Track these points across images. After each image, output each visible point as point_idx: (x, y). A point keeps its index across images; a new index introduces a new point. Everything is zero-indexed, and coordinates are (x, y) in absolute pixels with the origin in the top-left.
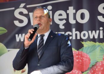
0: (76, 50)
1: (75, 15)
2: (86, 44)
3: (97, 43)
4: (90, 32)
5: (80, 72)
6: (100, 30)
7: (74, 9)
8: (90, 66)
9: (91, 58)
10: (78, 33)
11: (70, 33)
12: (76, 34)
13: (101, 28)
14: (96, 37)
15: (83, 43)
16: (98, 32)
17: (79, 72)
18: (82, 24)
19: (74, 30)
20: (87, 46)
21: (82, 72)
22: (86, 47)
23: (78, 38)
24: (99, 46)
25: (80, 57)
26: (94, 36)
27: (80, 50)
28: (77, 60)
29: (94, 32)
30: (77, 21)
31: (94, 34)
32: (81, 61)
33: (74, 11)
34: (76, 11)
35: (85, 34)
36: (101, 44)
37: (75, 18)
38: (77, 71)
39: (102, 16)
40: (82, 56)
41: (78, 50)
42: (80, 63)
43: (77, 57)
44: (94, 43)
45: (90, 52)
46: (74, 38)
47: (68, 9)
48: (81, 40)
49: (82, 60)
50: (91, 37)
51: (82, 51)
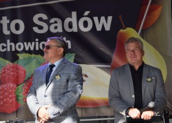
0: (11, 63)
1: (9, 25)
2: (22, 56)
3: (33, 55)
4: (25, 43)
5: (15, 85)
6: (35, 42)
7: (8, 19)
8: (26, 79)
9: (26, 70)
10: (13, 44)
11: (5, 45)
12: (11, 46)
13: (37, 40)
14: (32, 49)
15: (19, 55)
16: (33, 43)
17: (13, 85)
18: (17, 36)
19: (8, 41)
20: (22, 58)
21: (17, 85)
23: (13, 49)
24: (35, 58)
25: (15, 70)
26: (29, 48)
27: (15, 62)
28: (12, 73)
29: (29, 43)
30: (11, 32)
31: (30, 46)
32: (16, 74)
33: (8, 21)
34: (10, 22)
35: (20, 46)
36: (37, 56)
37: (9, 29)
38: (12, 85)
39: (37, 28)
40: (17, 69)
41: (13, 62)
42: (15, 76)
43: (12, 69)
44: (30, 55)
45: (26, 64)
46: (9, 50)
47: (2, 19)
48: (16, 51)
49: (17, 72)
50: (27, 49)
51: (17, 63)
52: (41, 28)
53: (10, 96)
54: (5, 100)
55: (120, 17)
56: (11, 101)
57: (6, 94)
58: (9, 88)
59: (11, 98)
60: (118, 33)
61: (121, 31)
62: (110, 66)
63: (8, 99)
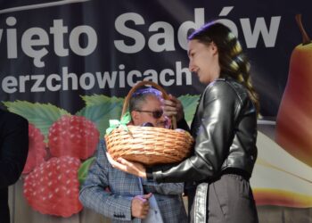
0: (69, 114)
1: (66, 37)
2: (90, 100)
3: (114, 99)
4: (99, 74)
5: (78, 160)
6: (118, 70)
7: (64, 25)
10: (74, 76)
11: (58, 78)
12: (70, 80)
13: (122, 67)
14: (112, 85)
15: (85, 98)
16: (114, 74)
17: (75, 160)
18: (82, 58)
19: (65, 70)
20: (93, 104)
21: (82, 161)
22: (90, 108)
23: (75, 87)
24: (117, 104)
25: (78, 128)
26: (107, 84)
27: (79, 113)
28: (72, 136)
29: (107, 74)
30: (71, 52)
31: (108, 79)
32: (79, 136)
33: (65, 29)
34: (70, 30)
35: (89, 80)
36: (120, 99)
37: (67, 45)
38: (72, 159)
39: (122, 42)
40: (82, 126)
41: (73, 113)
42: (79, 141)
43: (72, 127)
44: (107, 98)
46: (66, 88)
47: (52, 26)
48: (81, 91)
49: (83, 134)
50: (102, 86)
51: (83, 114)
52: (130, 42)
53: (68, 182)
54: (57, 190)
55: (299, 18)
56: (68, 192)
57: (59, 178)
58: (64, 166)
59: (68, 187)
60: (294, 52)
61: (300, 47)
62: (274, 123)
63: (64, 188)
